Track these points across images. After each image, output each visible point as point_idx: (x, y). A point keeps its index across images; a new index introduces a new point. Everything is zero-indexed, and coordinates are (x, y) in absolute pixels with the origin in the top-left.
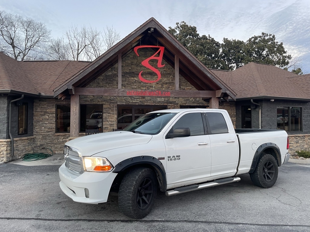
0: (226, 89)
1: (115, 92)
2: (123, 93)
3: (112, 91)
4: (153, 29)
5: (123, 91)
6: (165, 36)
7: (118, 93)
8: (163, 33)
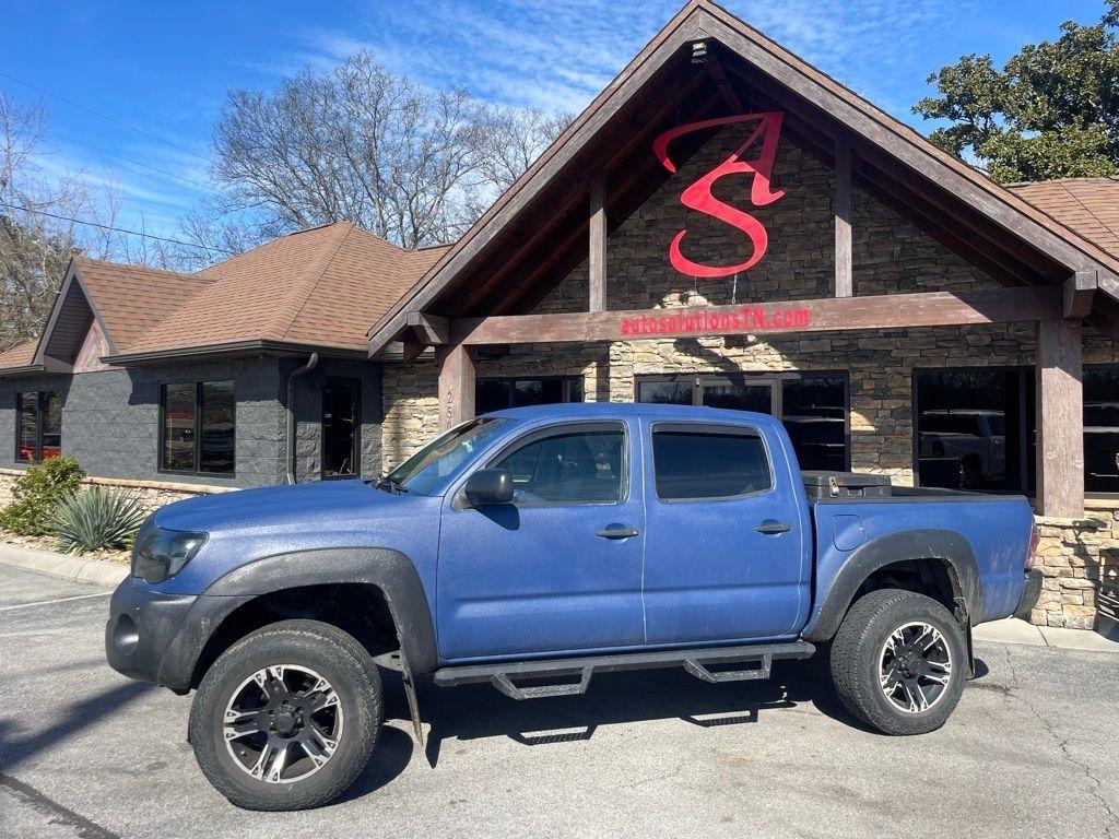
0: (1100, 268)
1: (580, 324)
2: (608, 327)
3: (566, 324)
4: (700, 46)
5: (607, 321)
6: (755, 62)
7: (592, 329)
8: (747, 51)
